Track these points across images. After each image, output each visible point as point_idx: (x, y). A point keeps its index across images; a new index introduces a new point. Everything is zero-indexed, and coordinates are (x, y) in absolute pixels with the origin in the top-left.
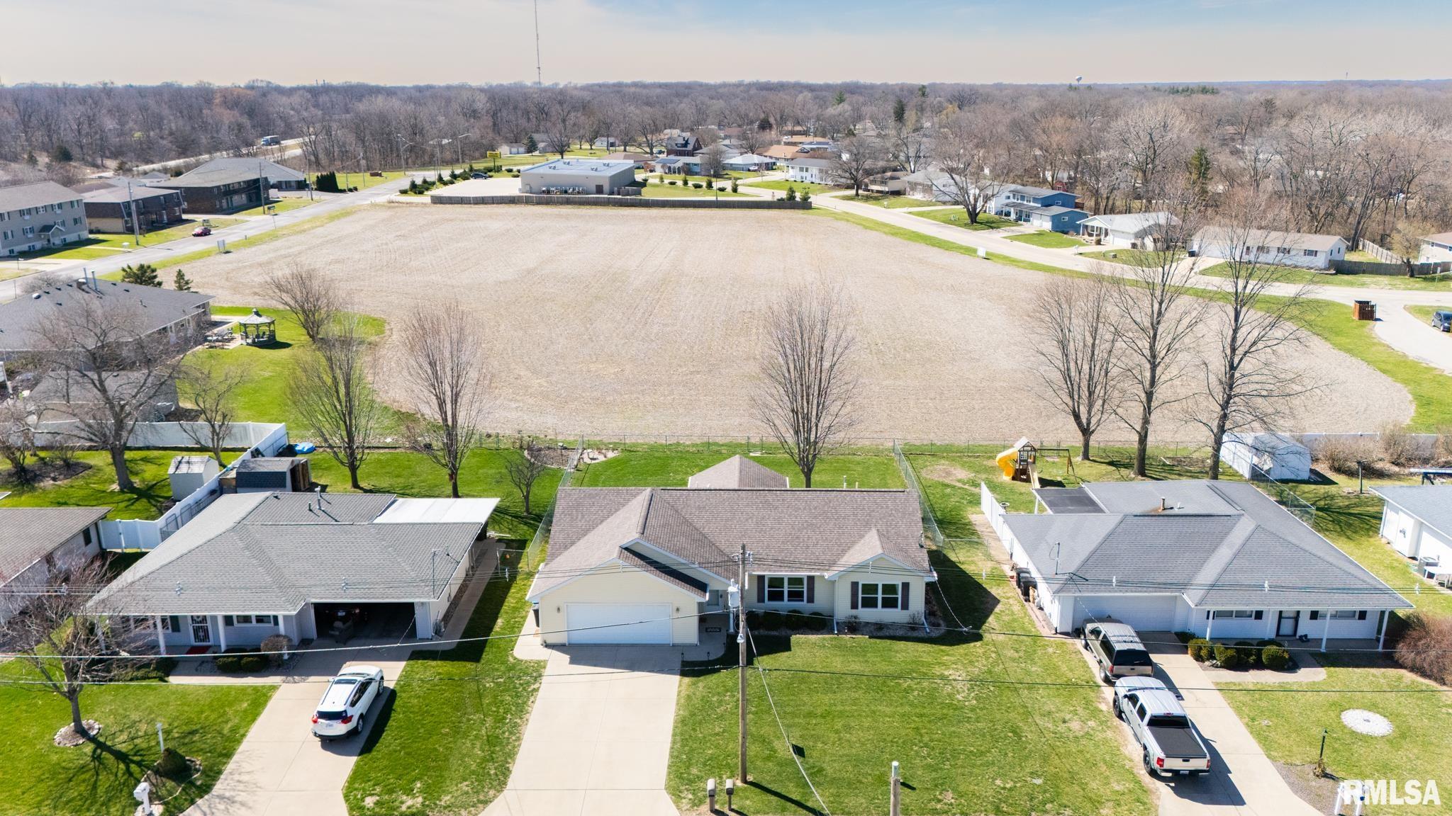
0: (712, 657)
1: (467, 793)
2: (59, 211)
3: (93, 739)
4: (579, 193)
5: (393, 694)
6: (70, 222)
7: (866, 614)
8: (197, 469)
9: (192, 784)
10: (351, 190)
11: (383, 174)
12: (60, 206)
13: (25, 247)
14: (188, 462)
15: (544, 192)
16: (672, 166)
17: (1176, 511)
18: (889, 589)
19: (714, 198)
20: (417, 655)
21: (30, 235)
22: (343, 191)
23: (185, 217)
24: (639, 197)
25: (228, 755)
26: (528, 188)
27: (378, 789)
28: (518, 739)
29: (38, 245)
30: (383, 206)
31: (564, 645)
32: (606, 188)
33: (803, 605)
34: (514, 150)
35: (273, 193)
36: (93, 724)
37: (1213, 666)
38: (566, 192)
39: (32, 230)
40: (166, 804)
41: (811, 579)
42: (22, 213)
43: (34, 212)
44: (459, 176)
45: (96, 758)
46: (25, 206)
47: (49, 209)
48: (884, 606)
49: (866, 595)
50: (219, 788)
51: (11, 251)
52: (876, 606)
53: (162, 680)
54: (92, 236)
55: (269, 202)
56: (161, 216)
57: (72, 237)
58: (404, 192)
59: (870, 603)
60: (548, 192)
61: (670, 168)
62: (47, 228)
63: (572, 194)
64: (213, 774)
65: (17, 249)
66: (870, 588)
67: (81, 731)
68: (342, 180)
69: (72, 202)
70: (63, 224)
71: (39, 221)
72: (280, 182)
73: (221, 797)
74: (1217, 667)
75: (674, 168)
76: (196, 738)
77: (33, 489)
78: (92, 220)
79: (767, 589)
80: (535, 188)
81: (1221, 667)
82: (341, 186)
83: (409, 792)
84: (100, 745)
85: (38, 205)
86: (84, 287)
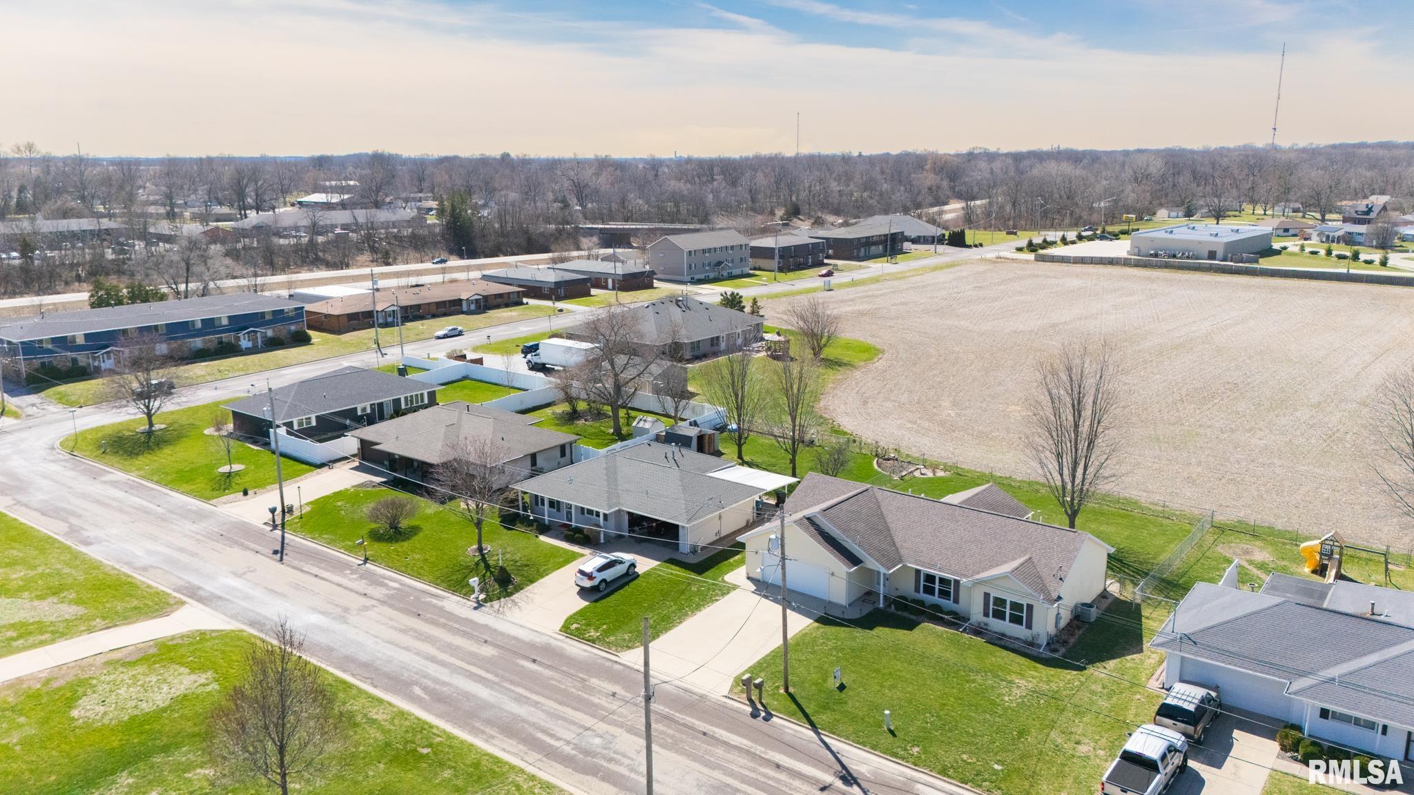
0: (846, 617)
1: (625, 640)
2: (730, 252)
3: (483, 555)
4: (1188, 258)
5: (637, 576)
6: (737, 260)
7: (996, 625)
8: (647, 426)
9: (506, 590)
10: (976, 246)
11: (1019, 233)
12: (732, 247)
13: (702, 276)
14: (645, 421)
15: (1151, 255)
16: (1331, 234)
17: (1382, 618)
18: (1016, 606)
19: (1344, 271)
20: (672, 561)
21: (707, 268)
22: (969, 247)
23: (826, 261)
24: (1255, 266)
25: (532, 582)
26: (1136, 250)
27: (584, 621)
28: (681, 622)
29: (712, 275)
30: (990, 260)
31: (759, 581)
32: (1220, 254)
33: (947, 604)
34: (1173, 214)
35: (907, 245)
36: (488, 547)
37: (1292, 757)
38: (1174, 256)
39: (709, 265)
40: (487, 595)
41: (957, 582)
42: (704, 251)
43: (713, 251)
44: (1085, 237)
45: (477, 564)
46: (706, 246)
47: (724, 250)
48: (1011, 621)
49: (997, 608)
50: (514, 597)
51: (692, 278)
52: (1004, 619)
53: (537, 537)
54: (751, 272)
55: (901, 252)
56: (807, 259)
57: (736, 272)
58: (1020, 250)
59: (999, 615)
60: (1156, 255)
61: (1328, 237)
62: (719, 263)
63: (1180, 258)
64: (519, 588)
65: (697, 277)
66: (1000, 602)
67: (480, 549)
68: (970, 237)
69: (741, 245)
70: (732, 261)
71: (715, 258)
72: (919, 237)
73: (513, 601)
74: (1296, 760)
75: (1333, 237)
76: (525, 569)
77: (572, 424)
78: (755, 260)
79: (922, 583)
80: (1144, 250)
81: (1300, 761)
82: (968, 241)
83: (596, 630)
84: (484, 559)
85: (716, 246)
86: (680, 303)
